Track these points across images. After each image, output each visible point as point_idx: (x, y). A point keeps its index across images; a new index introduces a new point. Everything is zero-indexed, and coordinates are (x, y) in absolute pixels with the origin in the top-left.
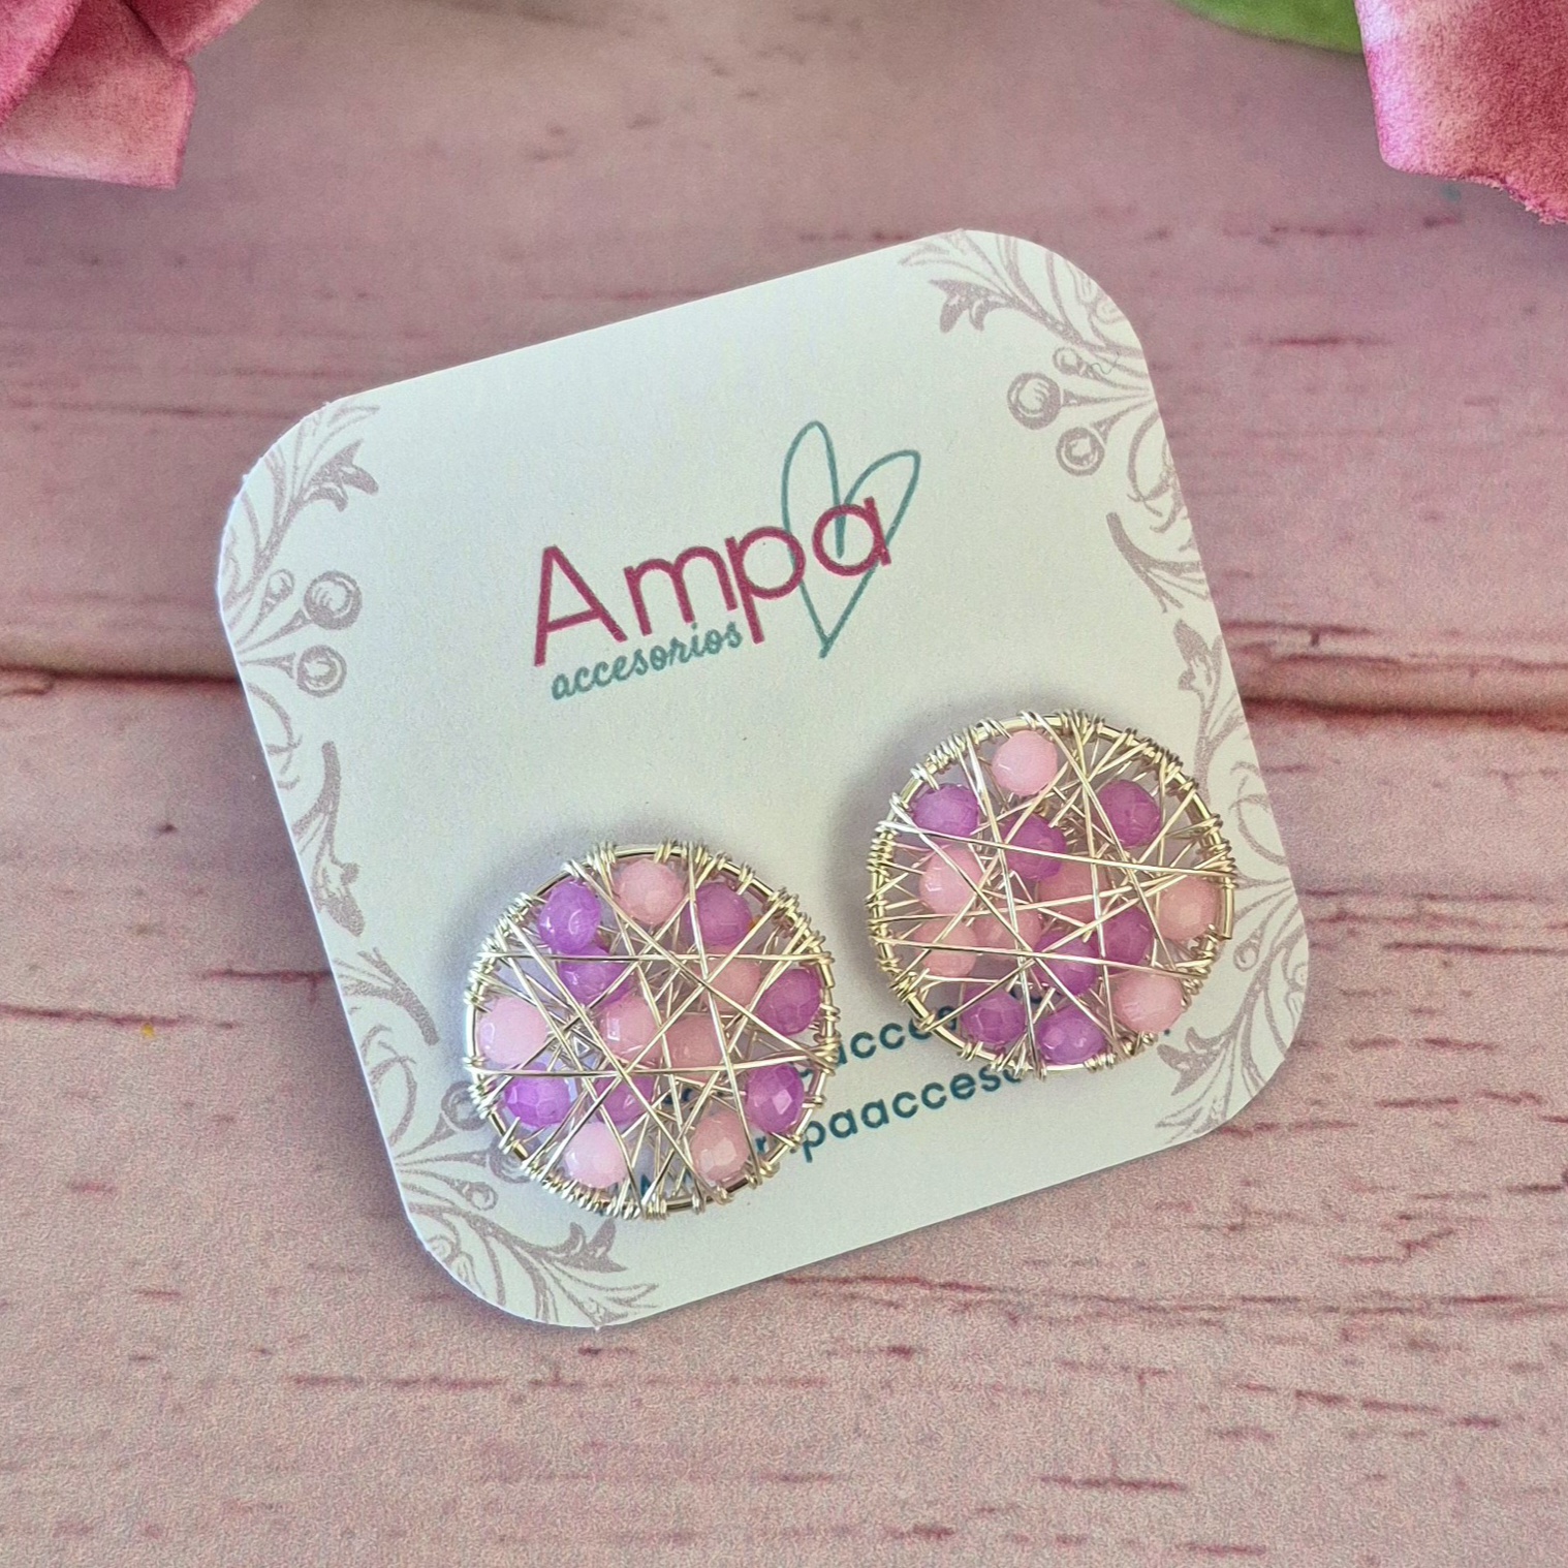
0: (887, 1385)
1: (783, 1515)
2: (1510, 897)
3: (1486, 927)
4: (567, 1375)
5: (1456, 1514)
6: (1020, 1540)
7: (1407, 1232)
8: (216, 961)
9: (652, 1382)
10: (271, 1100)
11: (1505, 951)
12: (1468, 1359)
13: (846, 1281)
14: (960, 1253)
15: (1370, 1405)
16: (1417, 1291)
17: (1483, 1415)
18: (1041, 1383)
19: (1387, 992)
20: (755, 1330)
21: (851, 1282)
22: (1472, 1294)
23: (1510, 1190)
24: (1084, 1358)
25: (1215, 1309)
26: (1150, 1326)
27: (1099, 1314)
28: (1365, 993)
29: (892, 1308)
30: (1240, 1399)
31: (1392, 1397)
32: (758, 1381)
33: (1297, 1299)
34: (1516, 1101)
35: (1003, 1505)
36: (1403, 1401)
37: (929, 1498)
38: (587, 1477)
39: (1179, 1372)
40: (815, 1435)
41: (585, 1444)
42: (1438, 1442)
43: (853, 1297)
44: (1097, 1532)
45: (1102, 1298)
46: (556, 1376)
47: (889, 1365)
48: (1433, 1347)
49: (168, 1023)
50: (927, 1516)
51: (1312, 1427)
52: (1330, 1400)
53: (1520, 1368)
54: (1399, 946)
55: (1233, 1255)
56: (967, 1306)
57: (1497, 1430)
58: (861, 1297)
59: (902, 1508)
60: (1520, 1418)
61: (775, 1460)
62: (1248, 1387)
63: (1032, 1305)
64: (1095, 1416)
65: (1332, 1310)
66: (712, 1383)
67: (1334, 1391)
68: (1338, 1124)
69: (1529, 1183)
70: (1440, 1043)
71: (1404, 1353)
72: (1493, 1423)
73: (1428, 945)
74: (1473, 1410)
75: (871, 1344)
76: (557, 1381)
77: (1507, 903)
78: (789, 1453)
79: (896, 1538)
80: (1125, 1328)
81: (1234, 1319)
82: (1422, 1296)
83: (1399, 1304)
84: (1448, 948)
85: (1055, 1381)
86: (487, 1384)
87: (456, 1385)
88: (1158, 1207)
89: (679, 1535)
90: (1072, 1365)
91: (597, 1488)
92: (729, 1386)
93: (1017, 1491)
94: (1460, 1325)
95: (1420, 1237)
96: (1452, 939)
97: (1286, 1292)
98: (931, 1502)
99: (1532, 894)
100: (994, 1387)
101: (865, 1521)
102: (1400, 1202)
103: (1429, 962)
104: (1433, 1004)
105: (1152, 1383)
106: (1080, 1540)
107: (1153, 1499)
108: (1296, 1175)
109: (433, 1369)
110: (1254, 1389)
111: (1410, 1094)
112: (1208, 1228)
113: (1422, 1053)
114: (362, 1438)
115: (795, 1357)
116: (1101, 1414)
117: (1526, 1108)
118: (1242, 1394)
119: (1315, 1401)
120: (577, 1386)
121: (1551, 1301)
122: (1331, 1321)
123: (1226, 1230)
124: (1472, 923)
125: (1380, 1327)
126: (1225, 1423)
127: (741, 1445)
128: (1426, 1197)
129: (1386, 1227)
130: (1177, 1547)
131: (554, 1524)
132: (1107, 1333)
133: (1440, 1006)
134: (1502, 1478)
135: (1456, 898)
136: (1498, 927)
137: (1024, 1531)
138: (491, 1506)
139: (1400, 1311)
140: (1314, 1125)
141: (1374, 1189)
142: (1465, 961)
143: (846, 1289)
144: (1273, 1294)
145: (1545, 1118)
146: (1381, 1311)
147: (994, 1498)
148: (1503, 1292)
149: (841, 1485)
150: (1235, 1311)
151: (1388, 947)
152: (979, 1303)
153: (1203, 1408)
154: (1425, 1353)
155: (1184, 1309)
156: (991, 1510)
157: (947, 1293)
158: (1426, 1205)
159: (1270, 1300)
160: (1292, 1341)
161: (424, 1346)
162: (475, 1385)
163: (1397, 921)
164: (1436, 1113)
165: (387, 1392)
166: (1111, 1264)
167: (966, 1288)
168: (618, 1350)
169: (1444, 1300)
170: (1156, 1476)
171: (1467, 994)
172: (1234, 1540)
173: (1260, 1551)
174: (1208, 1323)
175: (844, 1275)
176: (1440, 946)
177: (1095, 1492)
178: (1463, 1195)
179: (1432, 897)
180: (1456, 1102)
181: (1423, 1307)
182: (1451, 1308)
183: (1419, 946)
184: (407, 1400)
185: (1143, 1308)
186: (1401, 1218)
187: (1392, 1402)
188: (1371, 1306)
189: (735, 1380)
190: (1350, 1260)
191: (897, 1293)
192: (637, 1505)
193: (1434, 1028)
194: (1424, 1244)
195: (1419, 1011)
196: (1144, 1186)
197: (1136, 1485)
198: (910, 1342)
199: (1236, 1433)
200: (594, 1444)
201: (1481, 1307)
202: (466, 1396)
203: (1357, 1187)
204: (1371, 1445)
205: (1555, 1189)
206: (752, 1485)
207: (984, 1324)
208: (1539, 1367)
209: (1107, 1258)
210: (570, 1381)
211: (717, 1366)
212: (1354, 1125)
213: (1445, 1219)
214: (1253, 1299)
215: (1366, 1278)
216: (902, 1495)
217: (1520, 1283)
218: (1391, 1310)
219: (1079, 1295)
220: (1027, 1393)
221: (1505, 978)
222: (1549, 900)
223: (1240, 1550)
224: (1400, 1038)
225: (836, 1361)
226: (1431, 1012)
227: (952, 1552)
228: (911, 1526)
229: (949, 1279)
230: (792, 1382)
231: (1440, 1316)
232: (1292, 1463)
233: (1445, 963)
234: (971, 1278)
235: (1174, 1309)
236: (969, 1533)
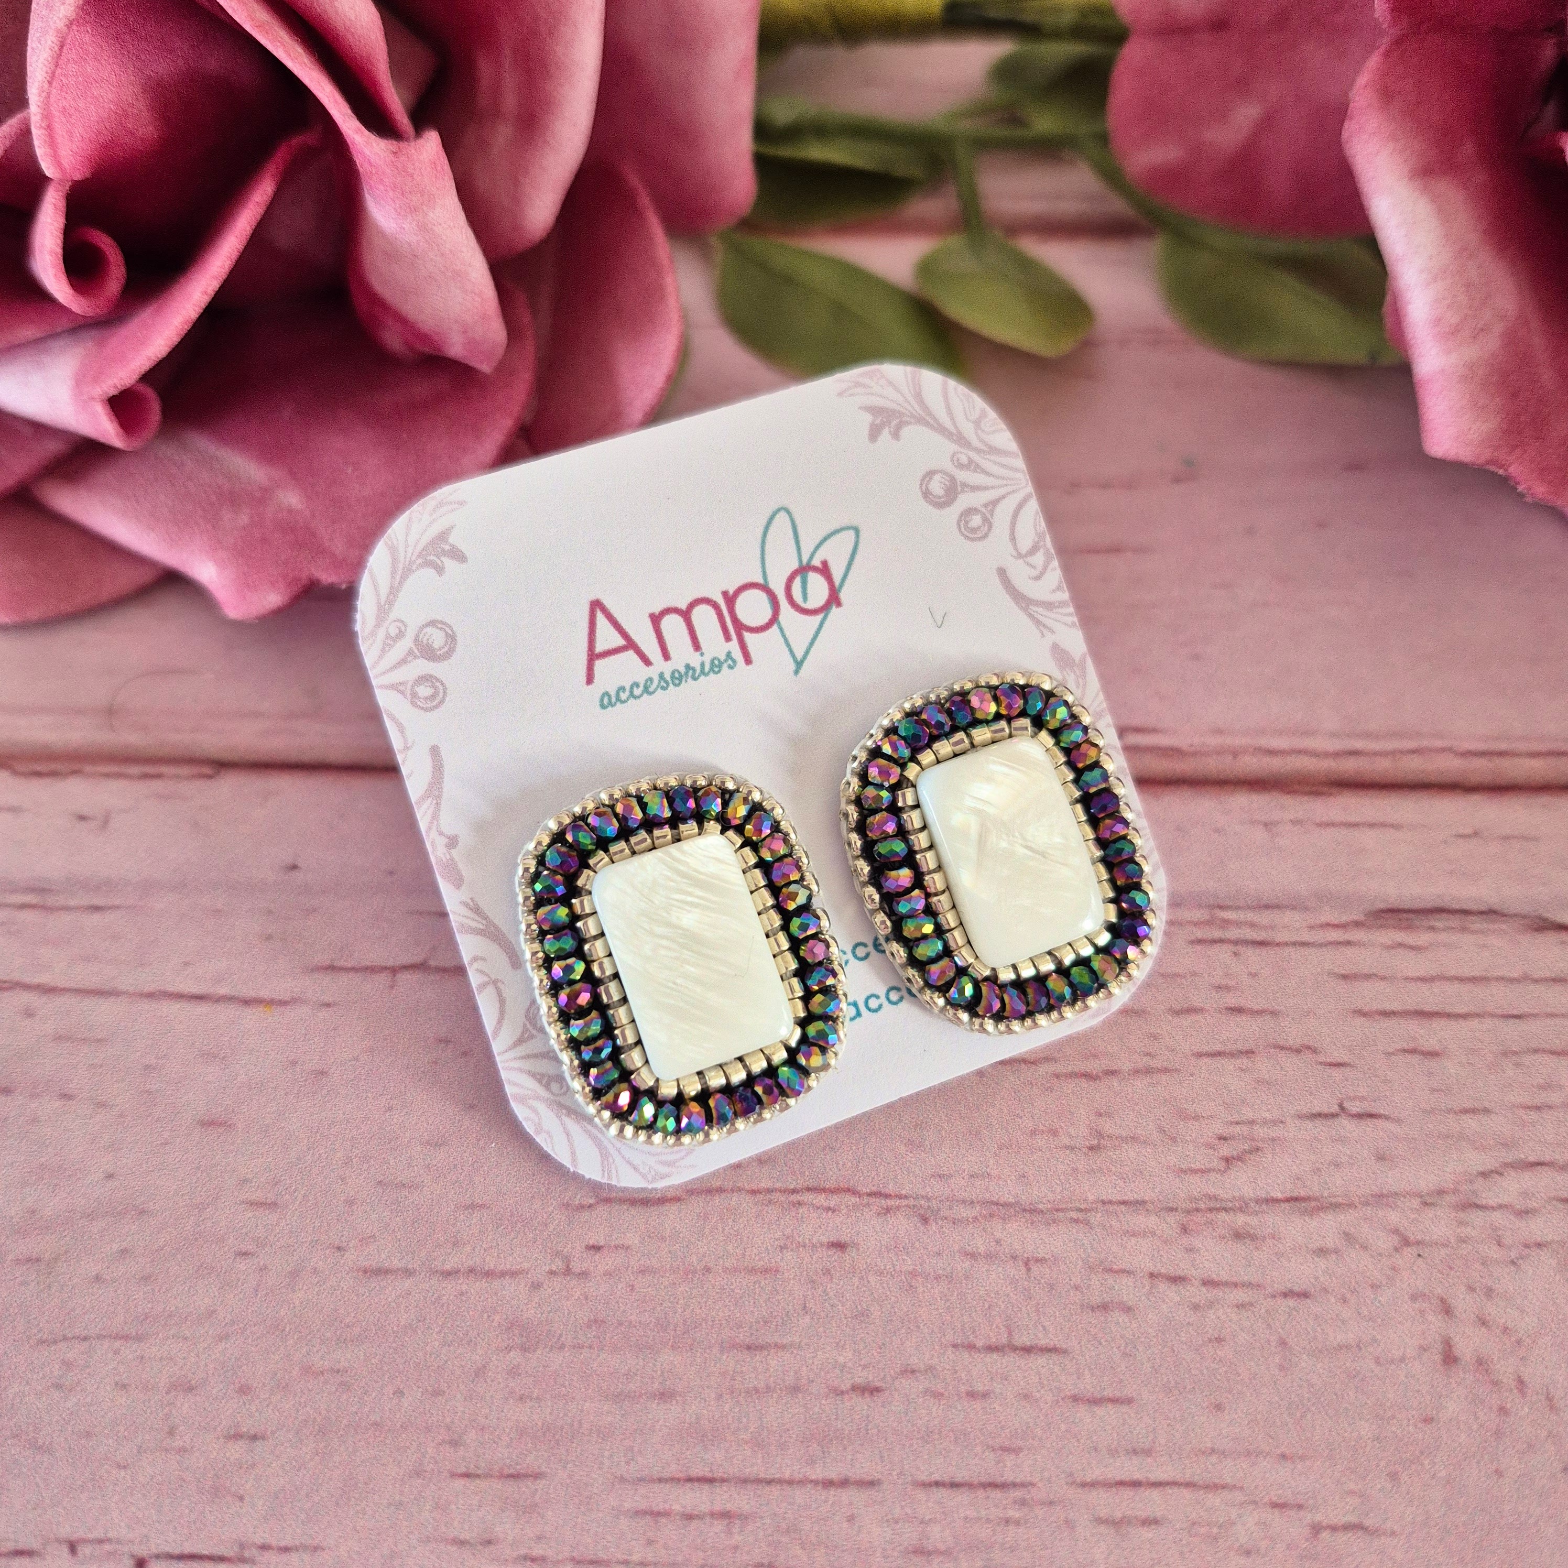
0: (827, 1272)
1: (747, 1377)
2: (1278, 907)
3: (1265, 928)
4: (576, 1267)
5: (1281, 1368)
6: (938, 1395)
7: (1225, 1150)
8: (323, 958)
9: (642, 1272)
10: (356, 1059)
11: (1278, 944)
12: (1280, 1246)
13: (794, 1191)
14: (882, 1169)
15: (1208, 1283)
16: (1237, 1194)
17: (1296, 1289)
18: (949, 1270)
19: (1194, 974)
20: (724, 1230)
21: (798, 1192)
22: (1279, 1196)
23: (1300, 1117)
24: (982, 1249)
25: (1081, 1210)
26: (1032, 1224)
27: (991, 1215)
28: (1178, 975)
29: (830, 1213)
30: (1106, 1280)
31: (1224, 1276)
32: (725, 1270)
33: (1143, 1202)
34: (1298, 1051)
35: (922, 1367)
36: (1234, 1280)
37: (862, 1363)
38: (590, 1347)
39: (1056, 1259)
40: (771, 1313)
41: (589, 1321)
42: (1263, 1311)
43: (800, 1204)
44: (998, 1388)
45: (993, 1203)
46: (568, 1267)
47: (829, 1256)
48: (1253, 1238)
49: (283, 1003)
50: (861, 1376)
51: (1164, 1301)
52: (1176, 1280)
53: (1322, 1252)
54: (1200, 941)
55: (1093, 1170)
56: (888, 1210)
57: (1308, 1301)
58: (805, 1204)
59: (842, 1371)
60: (1325, 1290)
61: (739, 1333)
62: (1111, 1270)
63: (939, 1210)
64: (993, 1295)
65: (1172, 1210)
66: (689, 1272)
67: (1180, 1273)
68: (1166, 1070)
69: (1314, 1112)
70: (1238, 1010)
71: (1230, 1242)
72: (1305, 1295)
73: (1221, 941)
74: (1289, 1286)
75: (814, 1241)
76: (568, 1271)
77: (1276, 911)
78: (751, 1327)
79: (838, 1395)
80: (1013, 1226)
81: (1096, 1218)
82: (1241, 1198)
83: (1224, 1205)
84: (1236, 942)
85: (959, 1268)
86: (513, 1274)
87: (489, 1274)
88: (1033, 1133)
89: (662, 1394)
90: (973, 1256)
91: (598, 1356)
92: (703, 1274)
93: (933, 1355)
94: (1273, 1220)
95: (1235, 1153)
96: (1239, 936)
97: (1135, 1196)
98: (865, 1365)
99: (1295, 904)
100: (911, 1273)
101: (812, 1381)
102: (1219, 1128)
103: (1223, 953)
104: (1232, 983)
105: (1036, 1269)
106: (985, 1395)
107: (1041, 1361)
108: (1137, 1108)
109: (470, 1263)
110: (1116, 1272)
111: (1218, 1047)
112: (1073, 1148)
113: (1224, 1017)
114: (412, 1317)
115: (755, 1251)
116: (997, 1293)
117: (1308, 1056)
118: (1107, 1276)
119: (1164, 1280)
120: (584, 1275)
121: (1340, 1200)
122: (1172, 1219)
123: (1086, 1150)
124: (1252, 925)
125: (1210, 1223)
126: (1096, 1300)
127: (713, 1321)
128: (1237, 1123)
129: (1209, 1146)
130: (1063, 1399)
131: (563, 1386)
132: (998, 1229)
133: (1233, 983)
134: (1315, 1338)
135: (1238, 908)
136: (1272, 928)
137: (940, 1388)
138: (513, 1372)
139: (1225, 1210)
140: (1148, 1071)
141: (1197, 1118)
142: (1250, 953)
143: (795, 1198)
144: (1126, 1198)
145: (1321, 1063)
146: (1211, 1210)
147: (914, 1361)
148: (1303, 1193)
149: (792, 1353)
150: (1097, 1212)
151: (1192, 942)
152: (898, 1208)
153: (1077, 1288)
154: (1248, 1241)
155: (1057, 1210)
156: (913, 1372)
157: (872, 1200)
158: (1237, 1129)
159: (1124, 1203)
160: (1143, 1234)
161: (465, 1244)
162: (503, 1274)
163: (1196, 924)
164: (1239, 1061)
165: (434, 1281)
166: (1000, 1178)
167: (887, 1196)
168: (616, 1247)
169: (1258, 1201)
170: (1043, 1342)
171: (1254, 975)
172: (1108, 1393)
173: (1129, 1401)
174: (1076, 1221)
175: (792, 1187)
176: (1229, 941)
177: (995, 1356)
178: (1265, 1122)
179: (1221, 907)
180: (1253, 1053)
181: (1243, 1207)
182: (1264, 1206)
183: (1214, 941)
184: (450, 1286)
185: (1024, 1210)
186: (1220, 1139)
187: (1224, 1280)
188: (1202, 1206)
189: (708, 1270)
190: (1184, 1172)
191: (833, 1201)
192: (630, 1370)
193: (1231, 1000)
194: (1239, 1158)
195: (1219, 988)
196: (1021, 1118)
197: (1028, 1350)
198: (844, 1238)
199: (1104, 1307)
200: (596, 1321)
201: (1287, 1205)
202: (496, 1284)
203: (1184, 1116)
204: (1211, 1314)
205: (1334, 1116)
206: (722, 1352)
207: (902, 1224)
208: (1336, 1251)
209: (995, 1173)
210: (578, 1271)
211: (695, 1259)
212: (1176, 1070)
213: (1253, 1140)
214: (1110, 1202)
215: (1197, 1186)
216: (841, 1360)
217: (1313, 1187)
218: (1218, 1210)
219: (975, 1200)
220: (937, 1278)
221: (1281, 963)
222: (1306, 909)
223: (1114, 1401)
224: (1207, 1007)
225: (788, 1255)
226: (1228, 988)
227: (883, 1406)
228: (848, 1386)
229: (874, 1189)
230: (752, 1271)
231: (1256, 1213)
232: (1150, 1330)
233: (1235, 953)
234: (891, 1188)
235: (1050, 1211)
236: (896, 1390)
